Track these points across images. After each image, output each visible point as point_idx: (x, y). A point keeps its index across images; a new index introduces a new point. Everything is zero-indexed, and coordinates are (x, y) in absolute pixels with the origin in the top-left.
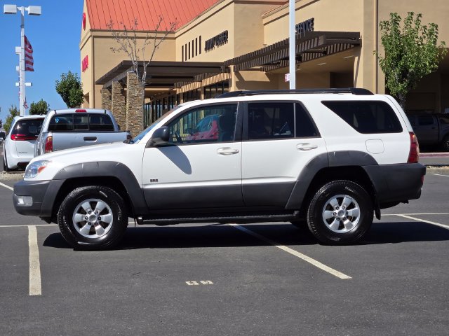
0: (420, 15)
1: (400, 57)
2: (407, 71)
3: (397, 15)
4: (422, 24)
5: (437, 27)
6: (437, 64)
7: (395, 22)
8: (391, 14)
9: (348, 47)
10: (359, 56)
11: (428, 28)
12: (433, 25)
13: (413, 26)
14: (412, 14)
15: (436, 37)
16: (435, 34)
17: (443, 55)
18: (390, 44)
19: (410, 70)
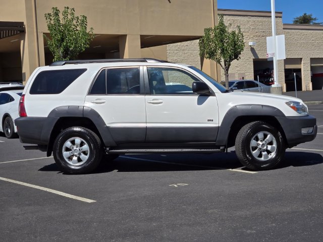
0: (73, 9)
1: (62, 40)
2: (68, 49)
3: (58, 9)
4: (75, 16)
5: (86, 18)
6: (88, 44)
7: (57, 14)
8: (53, 8)
9: (15, 33)
10: (24, 39)
11: (80, 18)
12: (84, 16)
13: (70, 17)
14: (68, 8)
15: (86, 25)
16: (85, 23)
17: (92, 38)
18: (55, 30)
19: (71, 49)
